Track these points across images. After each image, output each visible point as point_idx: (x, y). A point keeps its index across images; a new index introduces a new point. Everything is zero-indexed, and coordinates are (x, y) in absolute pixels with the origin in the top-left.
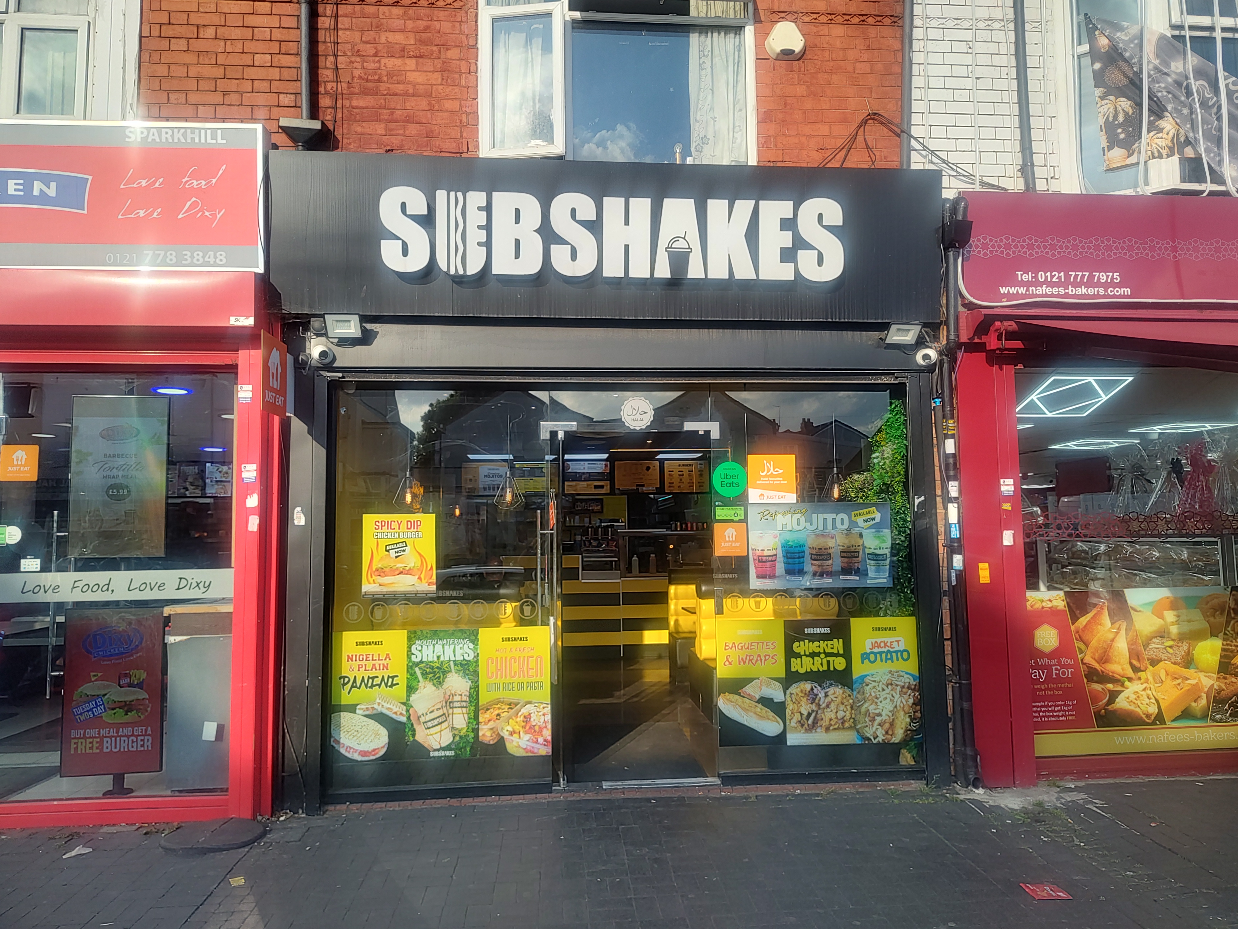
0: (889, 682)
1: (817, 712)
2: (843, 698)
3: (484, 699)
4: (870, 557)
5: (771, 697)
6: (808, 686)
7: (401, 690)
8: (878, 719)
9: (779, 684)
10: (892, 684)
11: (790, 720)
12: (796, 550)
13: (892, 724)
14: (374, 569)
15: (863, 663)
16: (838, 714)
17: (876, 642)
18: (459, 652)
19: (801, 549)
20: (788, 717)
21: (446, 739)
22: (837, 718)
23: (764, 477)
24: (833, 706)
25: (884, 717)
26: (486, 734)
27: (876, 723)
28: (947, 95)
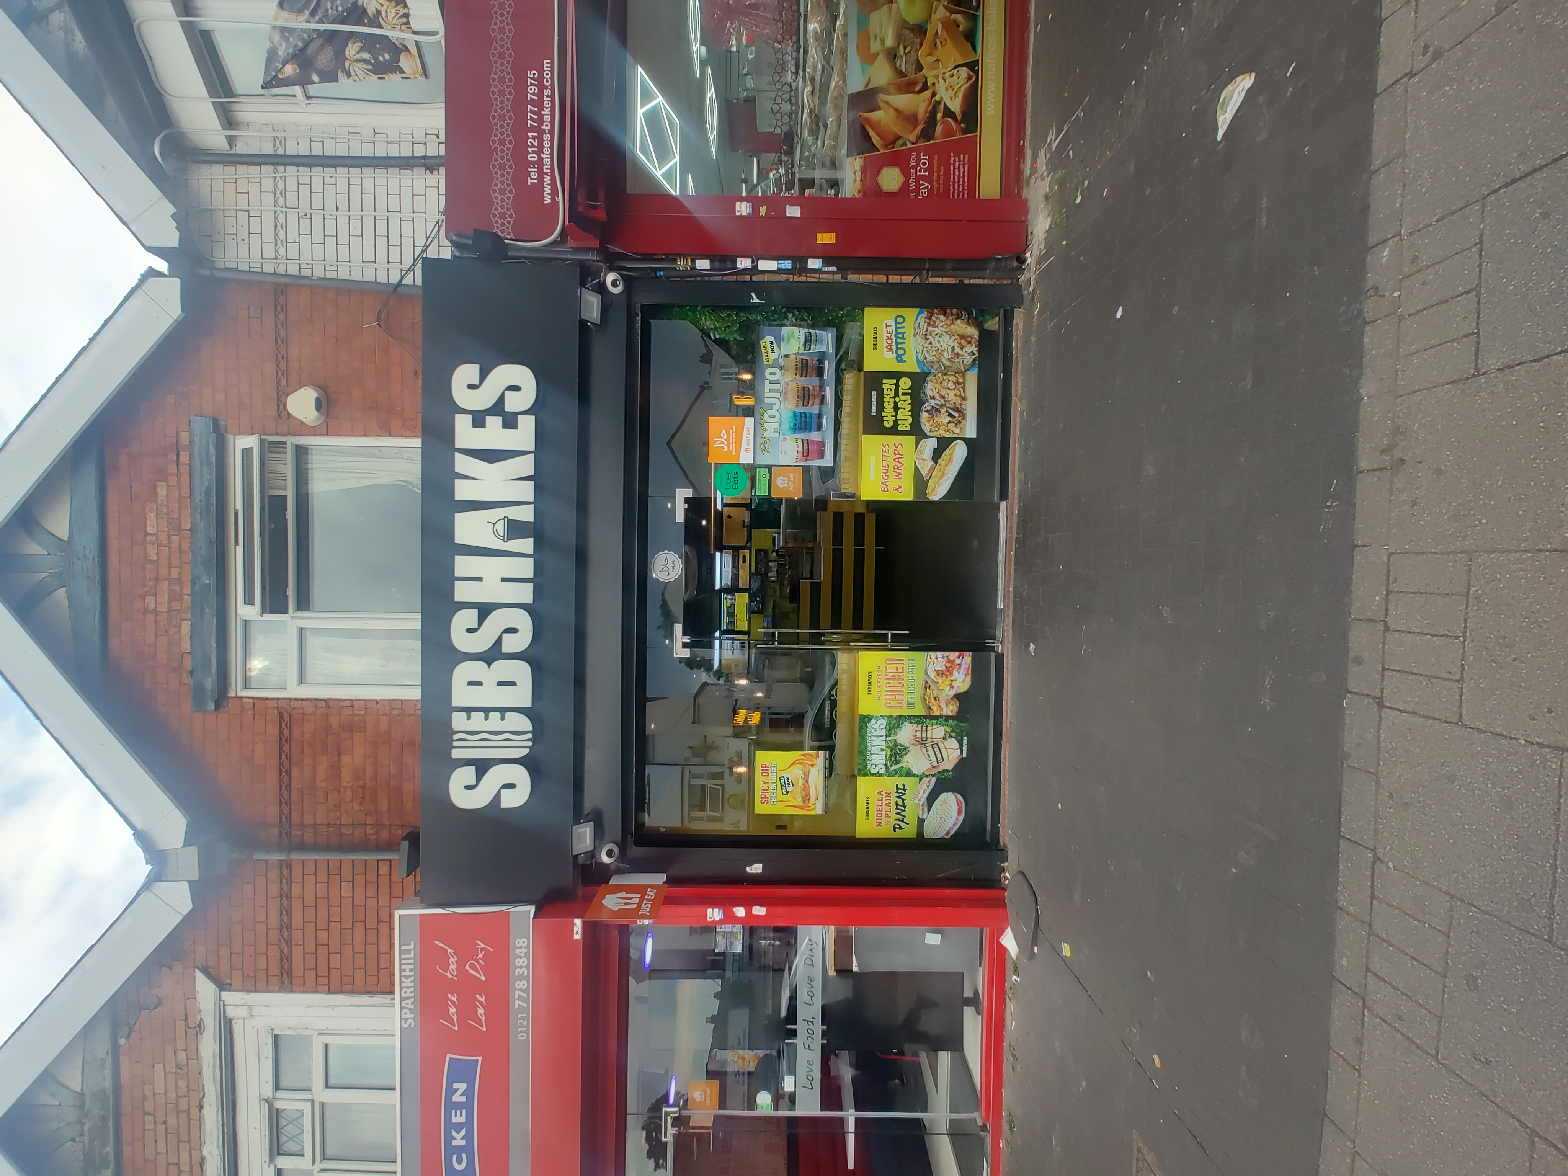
0: (924, 337)
1: (948, 407)
2: (937, 383)
3: (922, 712)
4: (808, 348)
5: (932, 450)
6: (924, 415)
7: (909, 782)
8: (957, 350)
9: (921, 442)
10: (926, 335)
11: (954, 433)
12: (799, 420)
13: (962, 337)
14: (803, 804)
15: (906, 361)
16: (951, 388)
17: (887, 347)
18: (879, 733)
19: (798, 415)
20: (951, 435)
21: (953, 743)
22: (954, 389)
23: (728, 448)
24: (943, 392)
25: (955, 344)
26: (951, 710)
27: (960, 352)
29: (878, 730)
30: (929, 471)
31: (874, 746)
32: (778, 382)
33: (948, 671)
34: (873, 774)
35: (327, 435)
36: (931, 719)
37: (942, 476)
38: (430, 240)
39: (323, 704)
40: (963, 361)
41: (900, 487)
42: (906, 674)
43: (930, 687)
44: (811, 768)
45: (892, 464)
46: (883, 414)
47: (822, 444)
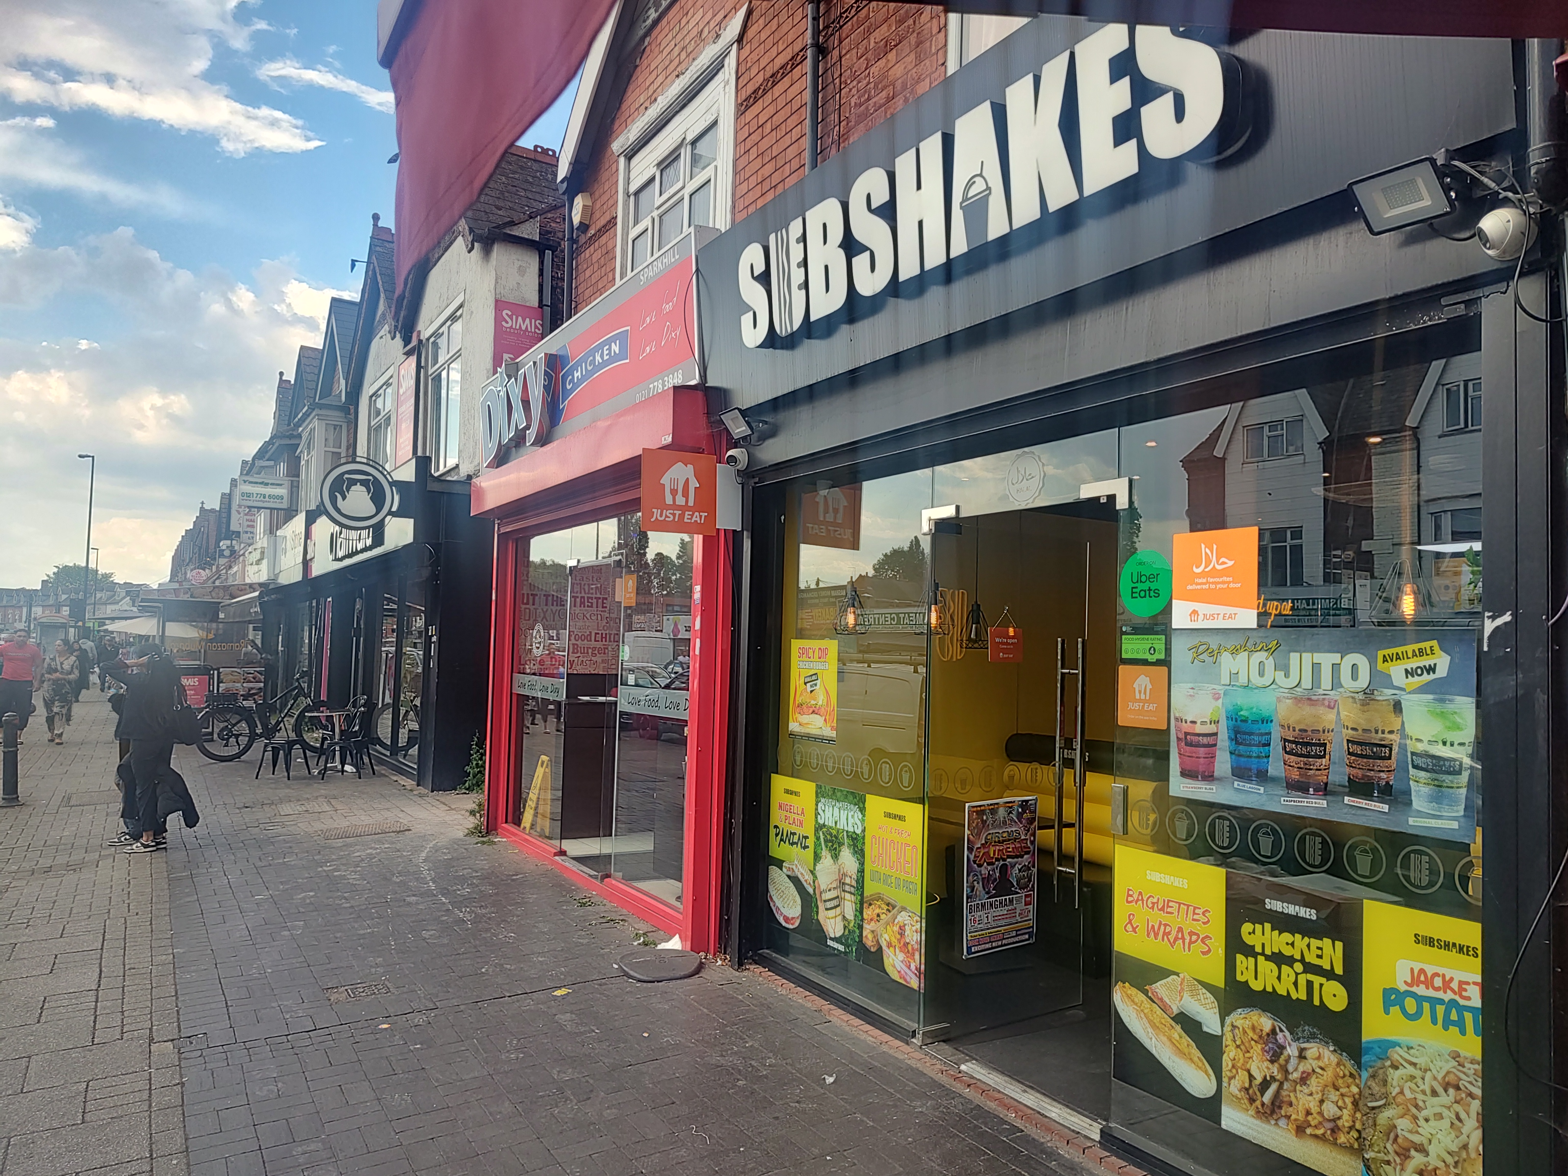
1: (1282, 1083)
2: (1337, 1076)
3: (867, 890)
4: (1420, 763)
5: (1199, 1019)
6: (1266, 1023)
7: (810, 855)
9: (1213, 999)
11: (1230, 1079)
12: (1255, 728)
14: (797, 705)
15: (1387, 1012)
16: (1324, 1106)
17: (1422, 971)
19: (1265, 728)
20: (1226, 1073)
21: (839, 928)
22: (1321, 1113)
23: (1199, 575)
24: (1314, 1084)
26: (868, 937)
29: (853, 820)
30: (1161, 1000)
32: (1336, 684)
33: (904, 945)
40: (1388, 1163)
41: (1134, 930)
42: (904, 877)
43: (889, 912)
45: (1175, 921)
46: (1268, 926)
47: (1209, 777)
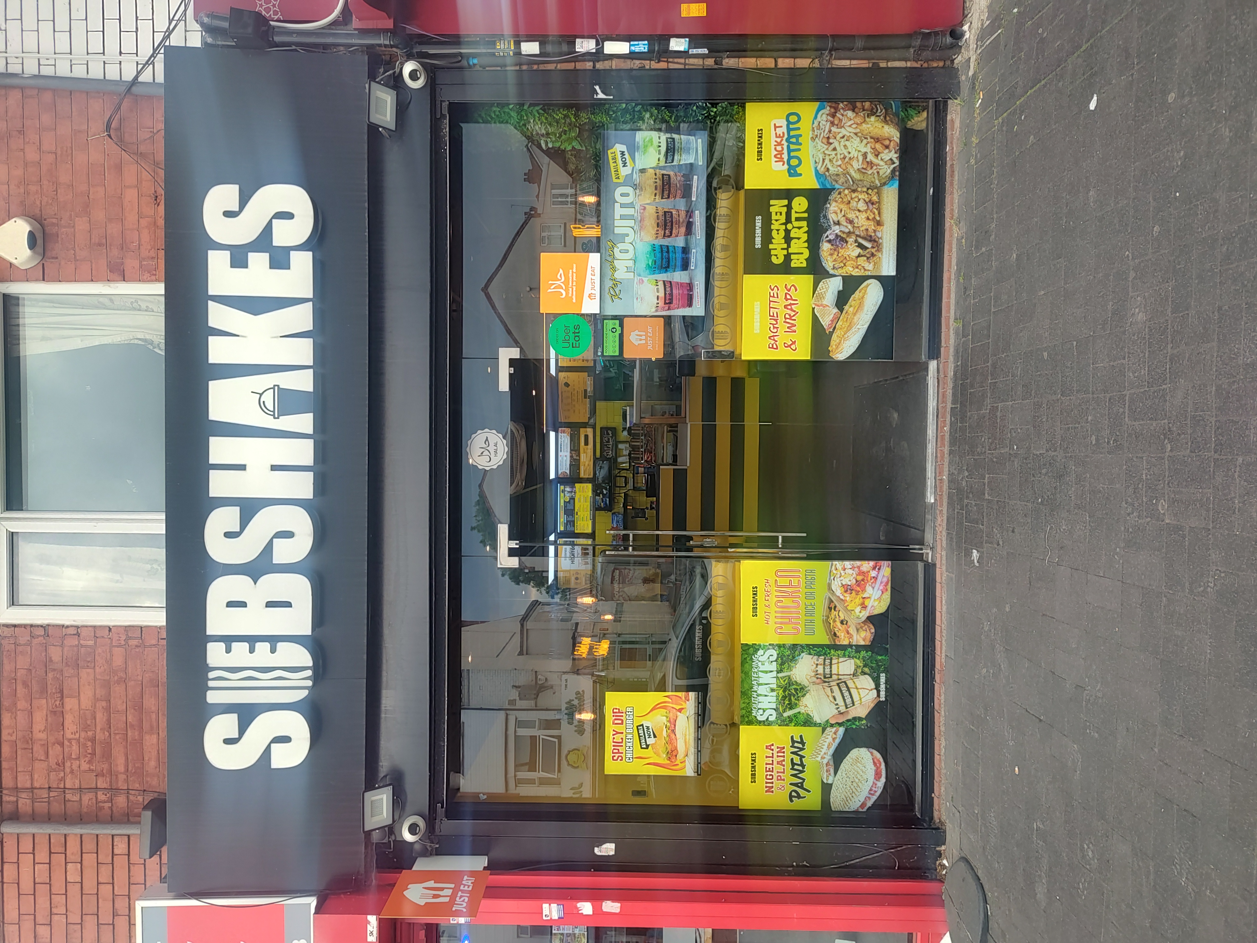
0: (825, 141)
1: (857, 236)
2: (843, 202)
3: (824, 639)
4: (670, 159)
5: (836, 293)
6: (825, 247)
7: (808, 733)
8: (870, 157)
9: (821, 283)
10: (828, 138)
11: (865, 270)
12: (659, 255)
13: (877, 140)
14: (669, 762)
15: (801, 175)
16: (861, 209)
17: (775, 156)
18: (767, 667)
19: (658, 250)
20: (862, 273)
21: (867, 682)
22: (866, 211)
23: (567, 294)
24: (851, 216)
25: (868, 149)
26: (863, 637)
27: (875, 160)
28: (79, 28)
29: (766, 664)
30: (832, 321)
31: (762, 684)
32: (631, 205)
33: (858, 585)
34: (760, 722)
35: (44, 280)
36: (837, 650)
37: (850, 327)
38: (174, 23)
39: (41, 632)
40: (878, 173)
42: (803, 590)
43: (835, 607)
44: (679, 713)
45: (782, 312)
46: (771, 246)
47: (690, 286)
